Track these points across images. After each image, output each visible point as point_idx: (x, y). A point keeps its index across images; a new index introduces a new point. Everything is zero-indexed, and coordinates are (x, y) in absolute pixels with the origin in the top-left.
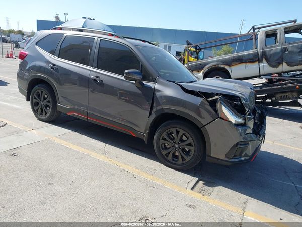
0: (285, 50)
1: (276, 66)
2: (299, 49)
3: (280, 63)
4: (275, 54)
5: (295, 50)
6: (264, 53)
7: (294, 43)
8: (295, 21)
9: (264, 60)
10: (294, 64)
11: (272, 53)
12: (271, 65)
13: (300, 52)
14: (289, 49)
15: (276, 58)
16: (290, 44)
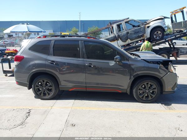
0: (128, 33)
1: (125, 42)
2: (134, 32)
3: (127, 40)
4: (124, 35)
5: (132, 32)
6: (119, 36)
7: (131, 29)
8: (129, 18)
9: (119, 39)
10: (133, 39)
11: (122, 35)
12: (123, 41)
13: (134, 33)
14: (130, 32)
15: (125, 37)
16: (129, 30)
